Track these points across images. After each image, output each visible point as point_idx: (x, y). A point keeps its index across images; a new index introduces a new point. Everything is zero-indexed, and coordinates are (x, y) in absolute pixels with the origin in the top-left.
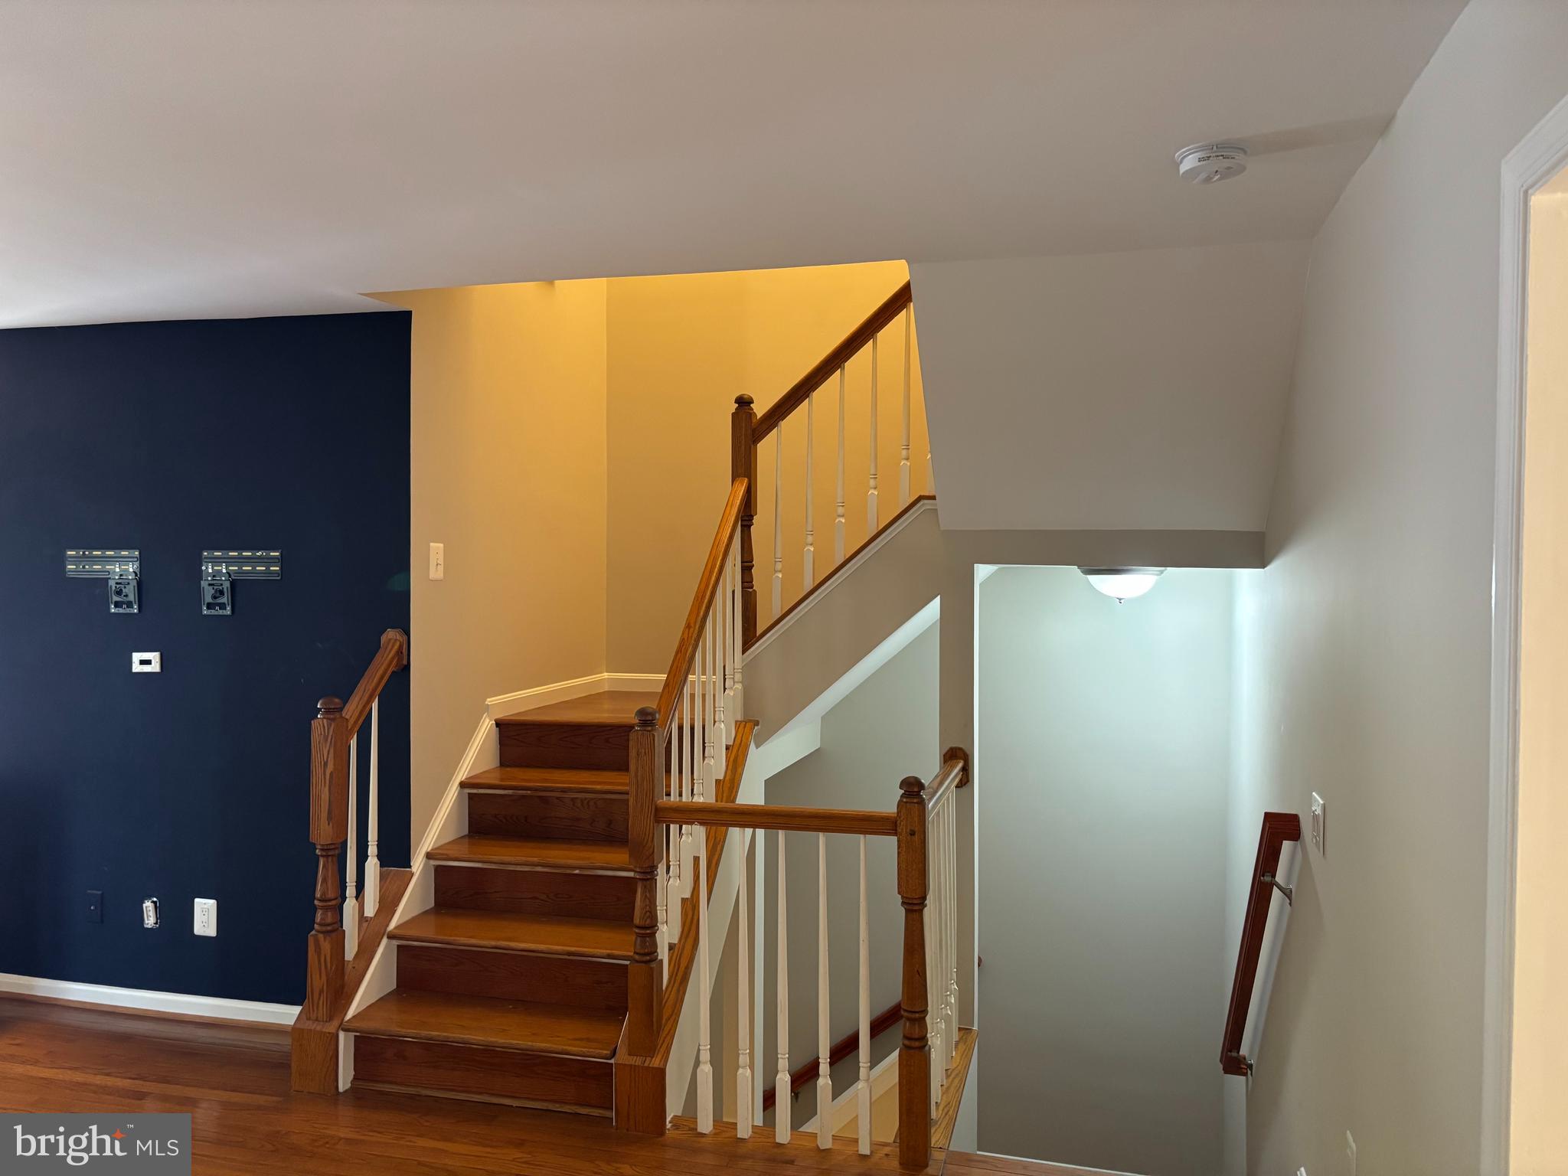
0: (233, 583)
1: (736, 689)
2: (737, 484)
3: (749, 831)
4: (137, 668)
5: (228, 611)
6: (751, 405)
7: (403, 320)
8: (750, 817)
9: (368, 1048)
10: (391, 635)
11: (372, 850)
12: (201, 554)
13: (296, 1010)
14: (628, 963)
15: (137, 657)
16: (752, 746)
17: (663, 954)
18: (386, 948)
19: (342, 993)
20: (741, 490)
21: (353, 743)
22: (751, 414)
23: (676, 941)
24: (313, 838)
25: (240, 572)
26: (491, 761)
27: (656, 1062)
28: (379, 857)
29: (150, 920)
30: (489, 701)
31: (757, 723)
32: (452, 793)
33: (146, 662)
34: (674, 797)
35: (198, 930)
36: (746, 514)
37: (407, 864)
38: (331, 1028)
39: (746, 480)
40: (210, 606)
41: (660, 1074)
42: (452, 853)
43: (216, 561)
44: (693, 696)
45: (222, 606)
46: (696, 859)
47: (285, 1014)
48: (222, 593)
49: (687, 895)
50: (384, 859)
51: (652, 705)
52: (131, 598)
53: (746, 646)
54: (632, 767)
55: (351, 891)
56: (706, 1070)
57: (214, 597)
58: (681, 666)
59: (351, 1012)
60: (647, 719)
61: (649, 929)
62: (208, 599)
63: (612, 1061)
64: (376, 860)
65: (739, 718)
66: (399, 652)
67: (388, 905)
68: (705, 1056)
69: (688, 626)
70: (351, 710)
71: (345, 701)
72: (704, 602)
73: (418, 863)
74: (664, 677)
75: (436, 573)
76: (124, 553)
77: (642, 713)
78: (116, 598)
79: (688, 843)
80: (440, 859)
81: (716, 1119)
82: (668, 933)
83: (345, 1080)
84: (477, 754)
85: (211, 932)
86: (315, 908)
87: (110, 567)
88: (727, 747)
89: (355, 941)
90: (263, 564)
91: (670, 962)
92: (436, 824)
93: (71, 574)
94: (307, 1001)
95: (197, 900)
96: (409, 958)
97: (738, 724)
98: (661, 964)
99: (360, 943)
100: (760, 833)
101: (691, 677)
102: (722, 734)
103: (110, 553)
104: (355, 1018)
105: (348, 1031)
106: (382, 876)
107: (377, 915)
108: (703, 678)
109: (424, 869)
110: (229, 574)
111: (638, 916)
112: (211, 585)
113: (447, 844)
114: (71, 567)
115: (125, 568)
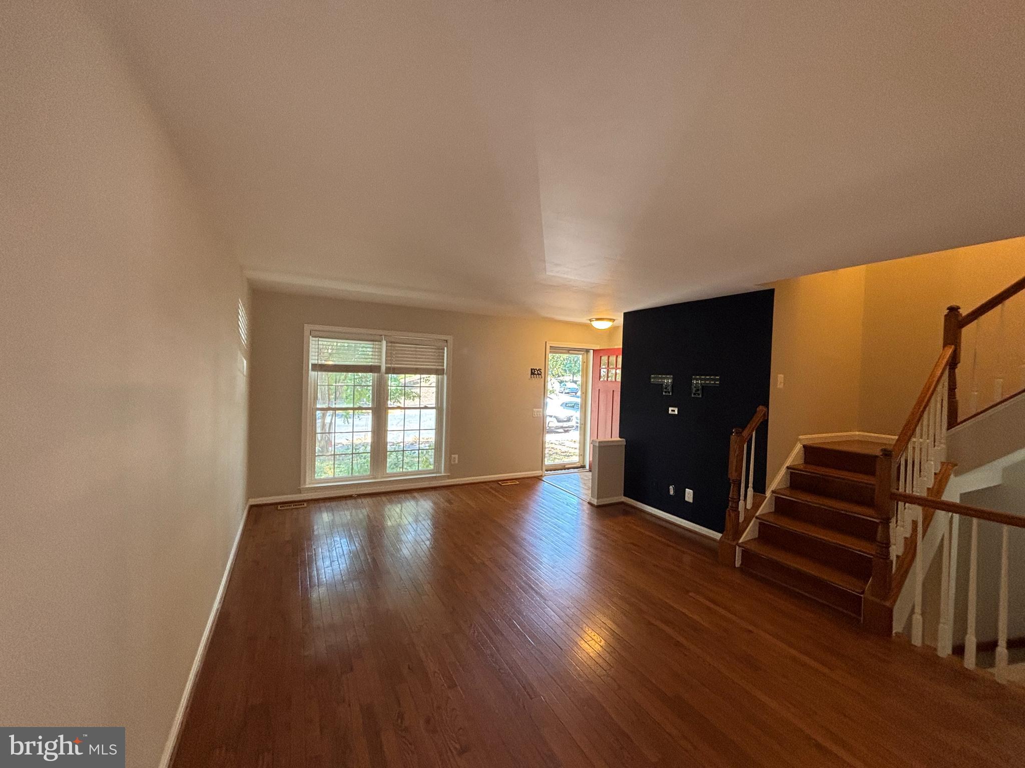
0: (703, 387)
1: (942, 447)
2: (946, 348)
3: (950, 514)
4: (670, 412)
5: (700, 396)
6: (959, 310)
7: (772, 292)
8: (950, 507)
9: (746, 553)
10: (761, 408)
11: (751, 485)
12: (692, 377)
13: (720, 535)
14: (872, 557)
15: (670, 409)
16: (952, 476)
17: (893, 557)
18: (754, 523)
19: (738, 533)
20: (949, 351)
21: (745, 446)
22: (959, 314)
23: (900, 554)
24: (730, 476)
25: (705, 383)
26: (800, 461)
27: (888, 604)
28: (753, 488)
29: (672, 492)
30: (801, 437)
31: (956, 465)
32: (783, 471)
33: (673, 411)
34: (901, 490)
35: (687, 499)
36: (953, 363)
37: (764, 492)
38: (734, 543)
39: (953, 346)
40: (694, 394)
41: (890, 612)
42: (782, 492)
43: (697, 380)
44: (914, 448)
45: (699, 394)
46: (915, 523)
47: (718, 536)
48: (698, 390)
49: (908, 535)
50: (755, 489)
51: (890, 448)
52: (669, 390)
53: (951, 425)
54: (878, 473)
55: (742, 498)
56: (918, 618)
57: (696, 391)
58: (908, 433)
59: (741, 541)
60: (887, 454)
61: (887, 544)
62: (694, 392)
63: (862, 596)
64: (752, 489)
65: (943, 460)
66: (764, 415)
67: (756, 506)
68: (918, 610)
69: (913, 414)
70: (745, 433)
71: (743, 429)
72: (923, 405)
73: (768, 494)
74: (897, 437)
75: (780, 386)
76: (668, 376)
77: (884, 450)
78: (665, 390)
79: (909, 513)
80: (778, 494)
81: (923, 642)
82: (896, 550)
83: (738, 564)
84: (795, 456)
85: (691, 501)
86: (729, 500)
87: (664, 381)
88: (935, 474)
89: (743, 516)
90: (713, 381)
91: (896, 563)
92: (777, 481)
93: (652, 382)
94: (725, 532)
95: (687, 489)
96: (763, 527)
97: (943, 464)
98: (892, 562)
99: (745, 517)
100: (956, 517)
101: (914, 439)
102: (932, 467)
103: (664, 376)
104: (742, 543)
105: (739, 546)
106: (754, 496)
107: (752, 508)
108: (921, 440)
109: (771, 496)
110: (701, 383)
111: (879, 538)
112: (695, 387)
113: (781, 489)
114: (652, 380)
115: (668, 381)
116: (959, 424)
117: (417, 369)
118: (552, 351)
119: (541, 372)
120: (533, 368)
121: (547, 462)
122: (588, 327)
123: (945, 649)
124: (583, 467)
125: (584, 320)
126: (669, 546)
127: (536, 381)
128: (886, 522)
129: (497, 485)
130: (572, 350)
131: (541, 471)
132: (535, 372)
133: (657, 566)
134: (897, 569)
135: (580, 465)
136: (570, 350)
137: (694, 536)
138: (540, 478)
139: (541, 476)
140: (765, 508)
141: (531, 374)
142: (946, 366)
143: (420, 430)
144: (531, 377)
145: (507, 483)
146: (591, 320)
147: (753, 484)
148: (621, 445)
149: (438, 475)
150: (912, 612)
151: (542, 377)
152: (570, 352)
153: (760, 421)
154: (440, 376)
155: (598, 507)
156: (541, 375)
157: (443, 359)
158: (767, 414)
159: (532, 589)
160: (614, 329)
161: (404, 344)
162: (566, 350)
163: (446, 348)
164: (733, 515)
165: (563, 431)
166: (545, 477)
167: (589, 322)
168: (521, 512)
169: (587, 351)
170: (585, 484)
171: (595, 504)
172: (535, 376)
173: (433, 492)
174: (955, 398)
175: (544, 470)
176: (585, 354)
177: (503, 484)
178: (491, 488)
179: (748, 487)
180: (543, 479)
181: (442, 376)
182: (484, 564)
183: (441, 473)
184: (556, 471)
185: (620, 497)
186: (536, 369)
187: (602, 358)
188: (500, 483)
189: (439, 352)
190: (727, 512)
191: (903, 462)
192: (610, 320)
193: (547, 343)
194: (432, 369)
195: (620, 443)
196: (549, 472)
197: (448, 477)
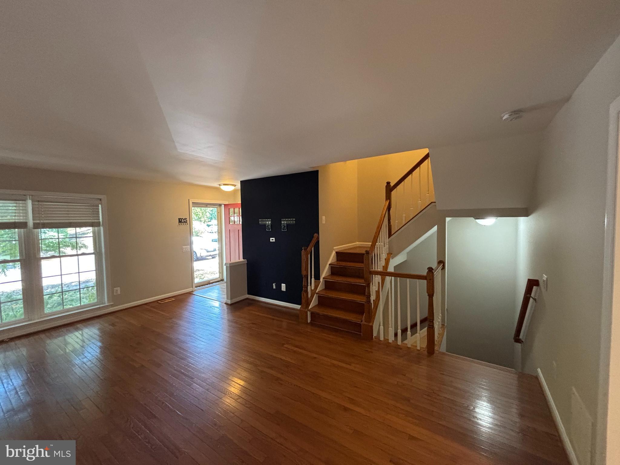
0: (287, 225)
1: (387, 246)
2: (387, 201)
3: (391, 277)
4: (271, 241)
5: (286, 230)
6: (390, 184)
7: (317, 171)
8: (391, 274)
9: (312, 314)
10: (316, 235)
11: (313, 276)
12: (281, 220)
13: (300, 306)
14: (364, 303)
15: (271, 239)
16: (391, 259)
17: (372, 302)
18: (316, 296)
19: (308, 304)
21: (309, 256)
22: (390, 186)
23: (375, 299)
24: (302, 274)
25: (288, 223)
26: (335, 260)
27: (371, 324)
28: (314, 278)
29: (274, 287)
30: (335, 248)
31: (392, 254)
32: (328, 266)
33: (272, 240)
34: (373, 269)
35: (282, 290)
36: (389, 208)
37: (319, 279)
38: (306, 310)
39: (389, 200)
40: (283, 229)
41: (372, 327)
42: (328, 278)
43: (284, 221)
44: (377, 248)
46: (379, 283)
47: (298, 307)
48: (285, 227)
49: (377, 290)
50: (315, 278)
51: (368, 249)
52: (270, 228)
53: (389, 236)
54: (364, 262)
55: (309, 284)
56: (382, 327)
58: (375, 241)
59: (310, 307)
60: (367, 253)
61: (369, 296)
63: (361, 323)
65: (388, 252)
67: (316, 287)
68: (382, 324)
69: (376, 233)
70: (309, 249)
71: (307, 247)
72: (379, 228)
73: (321, 280)
74: (371, 243)
75: (324, 222)
76: (269, 220)
77: (366, 251)
78: (267, 228)
79: (377, 279)
80: (326, 279)
81: (384, 338)
82: (373, 298)
83: (309, 321)
84: (332, 258)
85: (285, 290)
86: (303, 287)
87: (266, 222)
88: (385, 259)
89: (310, 294)
90: (292, 221)
91: (373, 303)
92: (325, 272)
93: (260, 224)
94: (302, 305)
95: (282, 284)
96: (320, 298)
97: (387, 254)
98: (371, 304)
99: (311, 295)
100: (393, 278)
101: (377, 244)
102: (384, 256)
103: (266, 220)
104: (311, 309)
105: (309, 311)
106: (315, 282)
107: (314, 289)
108: (379, 244)
109: (323, 281)
110: (286, 223)
111: (366, 294)
112: (283, 225)
113: (327, 276)
114: (260, 222)
115: (269, 222)
116: (393, 235)
117: (71, 223)
118: (194, 205)
119: (187, 220)
120: (180, 218)
121: (197, 281)
122: (218, 189)
123: (391, 338)
124: (222, 280)
125: (215, 185)
126: (273, 319)
127: (183, 226)
128: (368, 286)
129: (157, 304)
130: (209, 205)
131: (192, 288)
132: (182, 220)
133: (267, 334)
134: (373, 307)
135: (220, 280)
136: (208, 205)
137: (287, 310)
138: (192, 293)
139: (192, 291)
140: (321, 287)
141: (179, 222)
142: (387, 209)
143: (79, 273)
144: (179, 224)
145: (165, 301)
146: (220, 185)
147: (314, 276)
148: (245, 264)
149: (101, 306)
150: (380, 325)
151: (187, 224)
152: (208, 206)
153: (316, 241)
154: (96, 228)
155: (231, 305)
156: (187, 222)
157: (99, 214)
158: (318, 238)
159: (183, 373)
160: (235, 191)
161: (51, 202)
162: (205, 205)
163: (100, 205)
164: (305, 295)
165: (212, 258)
166: (195, 292)
167: (219, 186)
168: (175, 320)
169: (220, 205)
170: (223, 291)
171: (230, 303)
172: (182, 223)
173: (98, 320)
174: (390, 224)
175: (194, 287)
176: (219, 207)
177: (161, 303)
178: (152, 307)
179: (312, 278)
180: (194, 293)
181: (98, 228)
182: (142, 366)
183: (105, 303)
184: (204, 286)
185: (245, 296)
186: (183, 219)
187: (230, 209)
188: (159, 302)
189: (93, 209)
190: (302, 293)
191: (373, 254)
192: (233, 185)
193: (190, 200)
194: (88, 222)
195: (243, 263)
196: (198, 288)
197: (112, 306)
